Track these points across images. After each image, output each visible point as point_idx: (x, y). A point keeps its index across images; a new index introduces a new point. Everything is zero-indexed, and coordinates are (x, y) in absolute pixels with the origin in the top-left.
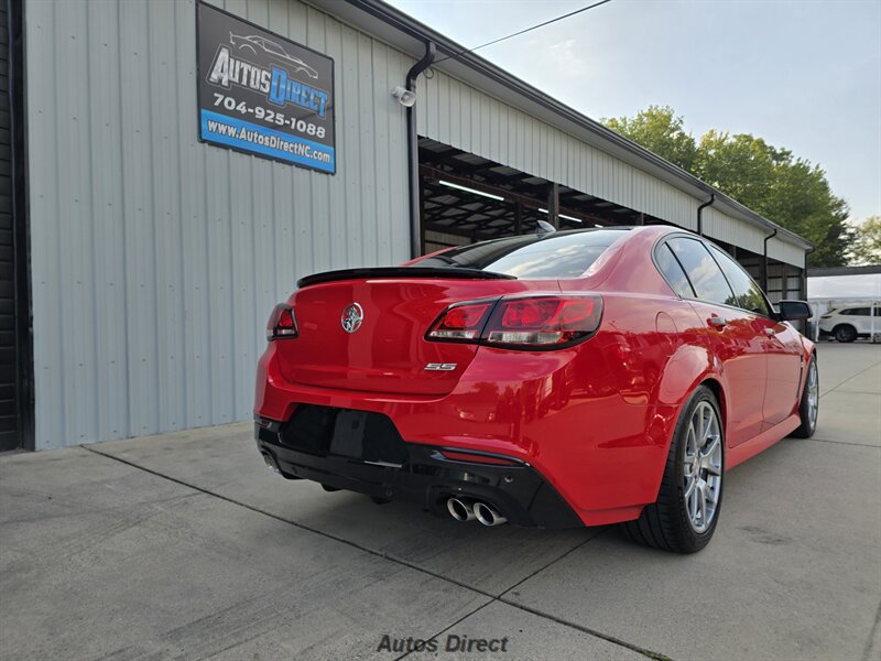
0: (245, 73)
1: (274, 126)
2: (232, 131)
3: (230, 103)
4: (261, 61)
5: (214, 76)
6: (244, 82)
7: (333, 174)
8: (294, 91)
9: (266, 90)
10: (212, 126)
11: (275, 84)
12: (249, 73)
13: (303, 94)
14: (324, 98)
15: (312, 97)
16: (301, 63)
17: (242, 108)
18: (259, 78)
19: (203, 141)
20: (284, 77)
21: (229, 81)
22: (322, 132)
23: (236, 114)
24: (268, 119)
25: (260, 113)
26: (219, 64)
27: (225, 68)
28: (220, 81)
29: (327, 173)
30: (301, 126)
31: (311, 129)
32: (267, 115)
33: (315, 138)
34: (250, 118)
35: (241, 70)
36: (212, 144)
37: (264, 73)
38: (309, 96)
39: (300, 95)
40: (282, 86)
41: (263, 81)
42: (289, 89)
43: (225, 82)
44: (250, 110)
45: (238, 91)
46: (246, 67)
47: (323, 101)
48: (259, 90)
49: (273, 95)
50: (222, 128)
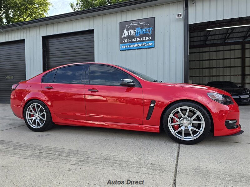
0: (130, 32)
1: (136, 42)
2: (126, 46)
3: (126, 41)
4: (133, 28)
5: (123, 36)
6: (129, 35)
7: (153, 48)
8: (142, 31)
9: (135, 34)
10: (122, 47)
11: (137, 32)
12: (131, 32)
13: (145, 31)
14: (151, 29)
15: (147, 30)
16: (144, 23)
17: (129, 41)
18: (133, 32)
19: (121, 51)
20: (139, 29)
21: (126, 36)
22: (150, 38)
23: (128, 42)
24: (135, 41)
25: (133, 40)
26: (124, 33)
27: (125, 33)
28: (124, 37)
29: (152, 48)
30: (144, 39)
31: (147, 38)
32: (135, 40)
33: (148, 40)
34: (131, 42)
35: (129, 32)
36: (122, 50)
37: (134, 30)
38: (146, 30)
39: (144, 31)
40: (139, 31)
41: (134, 32)
42: (140, 31)
43: (125, 37)
44: (131, 40)
45: (128, 37)
46: (130, 31)
47: (151, 30)
48: (133, 35)
49: (136, 34)
50: (124, 47)
